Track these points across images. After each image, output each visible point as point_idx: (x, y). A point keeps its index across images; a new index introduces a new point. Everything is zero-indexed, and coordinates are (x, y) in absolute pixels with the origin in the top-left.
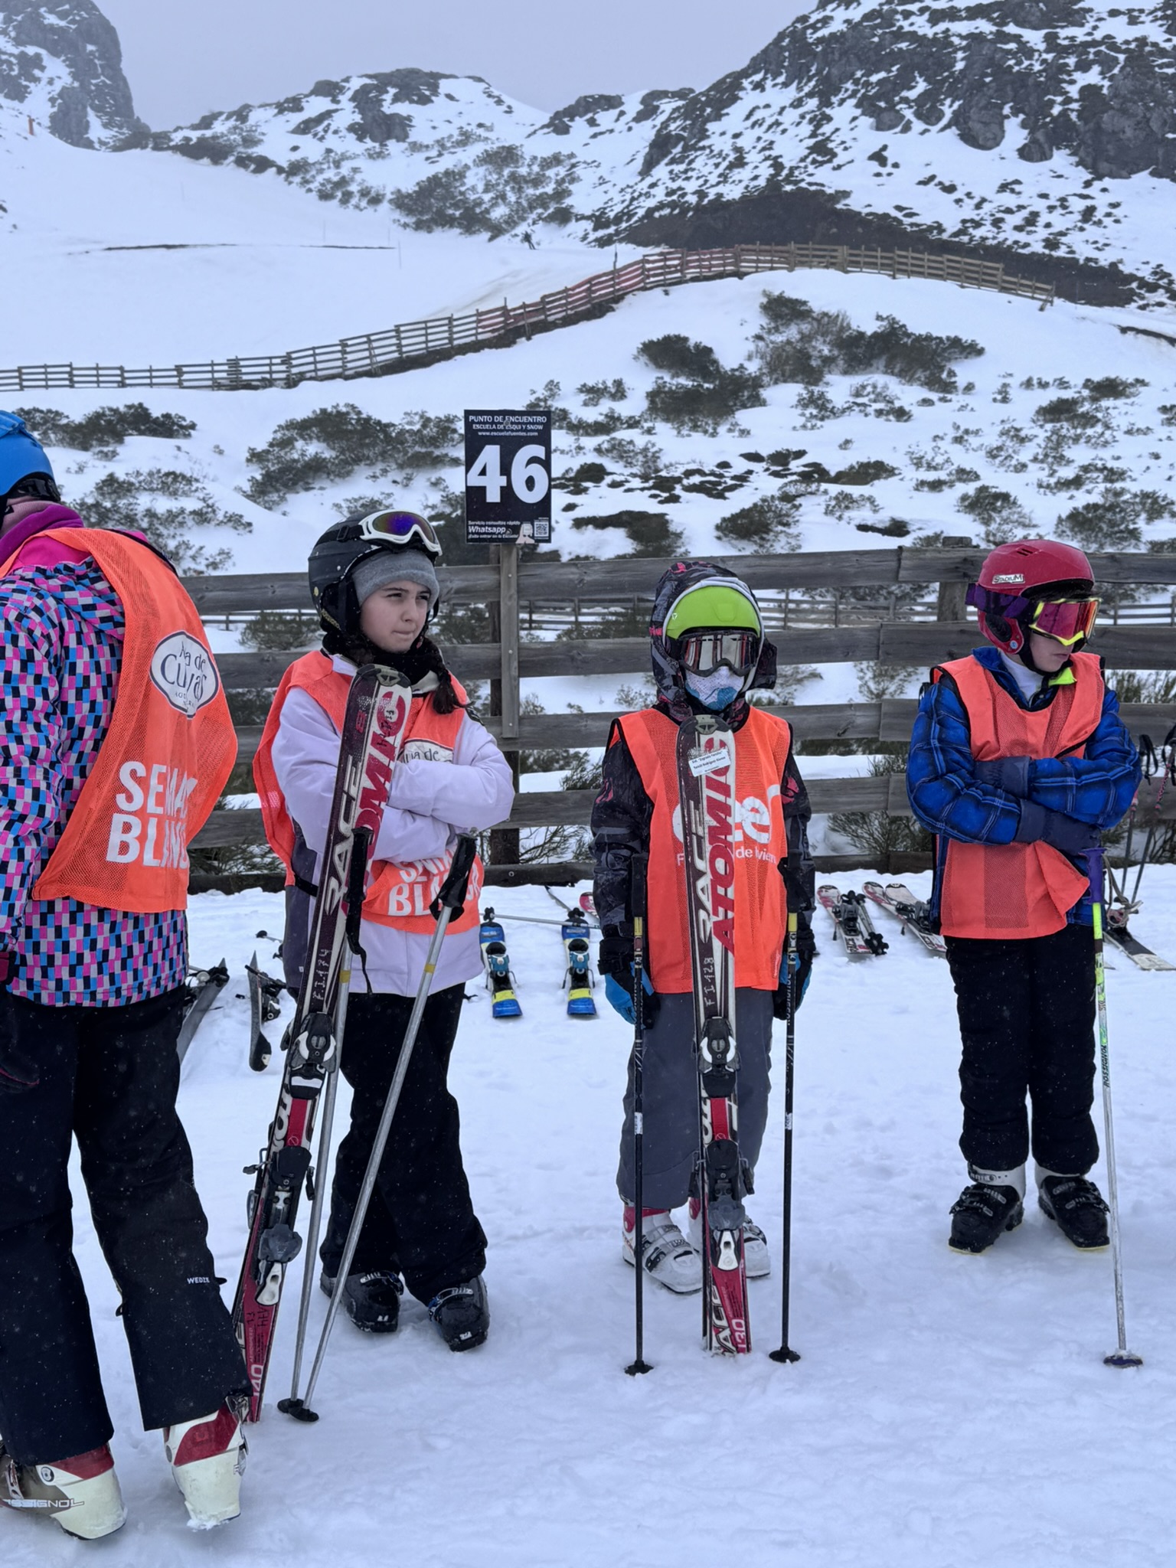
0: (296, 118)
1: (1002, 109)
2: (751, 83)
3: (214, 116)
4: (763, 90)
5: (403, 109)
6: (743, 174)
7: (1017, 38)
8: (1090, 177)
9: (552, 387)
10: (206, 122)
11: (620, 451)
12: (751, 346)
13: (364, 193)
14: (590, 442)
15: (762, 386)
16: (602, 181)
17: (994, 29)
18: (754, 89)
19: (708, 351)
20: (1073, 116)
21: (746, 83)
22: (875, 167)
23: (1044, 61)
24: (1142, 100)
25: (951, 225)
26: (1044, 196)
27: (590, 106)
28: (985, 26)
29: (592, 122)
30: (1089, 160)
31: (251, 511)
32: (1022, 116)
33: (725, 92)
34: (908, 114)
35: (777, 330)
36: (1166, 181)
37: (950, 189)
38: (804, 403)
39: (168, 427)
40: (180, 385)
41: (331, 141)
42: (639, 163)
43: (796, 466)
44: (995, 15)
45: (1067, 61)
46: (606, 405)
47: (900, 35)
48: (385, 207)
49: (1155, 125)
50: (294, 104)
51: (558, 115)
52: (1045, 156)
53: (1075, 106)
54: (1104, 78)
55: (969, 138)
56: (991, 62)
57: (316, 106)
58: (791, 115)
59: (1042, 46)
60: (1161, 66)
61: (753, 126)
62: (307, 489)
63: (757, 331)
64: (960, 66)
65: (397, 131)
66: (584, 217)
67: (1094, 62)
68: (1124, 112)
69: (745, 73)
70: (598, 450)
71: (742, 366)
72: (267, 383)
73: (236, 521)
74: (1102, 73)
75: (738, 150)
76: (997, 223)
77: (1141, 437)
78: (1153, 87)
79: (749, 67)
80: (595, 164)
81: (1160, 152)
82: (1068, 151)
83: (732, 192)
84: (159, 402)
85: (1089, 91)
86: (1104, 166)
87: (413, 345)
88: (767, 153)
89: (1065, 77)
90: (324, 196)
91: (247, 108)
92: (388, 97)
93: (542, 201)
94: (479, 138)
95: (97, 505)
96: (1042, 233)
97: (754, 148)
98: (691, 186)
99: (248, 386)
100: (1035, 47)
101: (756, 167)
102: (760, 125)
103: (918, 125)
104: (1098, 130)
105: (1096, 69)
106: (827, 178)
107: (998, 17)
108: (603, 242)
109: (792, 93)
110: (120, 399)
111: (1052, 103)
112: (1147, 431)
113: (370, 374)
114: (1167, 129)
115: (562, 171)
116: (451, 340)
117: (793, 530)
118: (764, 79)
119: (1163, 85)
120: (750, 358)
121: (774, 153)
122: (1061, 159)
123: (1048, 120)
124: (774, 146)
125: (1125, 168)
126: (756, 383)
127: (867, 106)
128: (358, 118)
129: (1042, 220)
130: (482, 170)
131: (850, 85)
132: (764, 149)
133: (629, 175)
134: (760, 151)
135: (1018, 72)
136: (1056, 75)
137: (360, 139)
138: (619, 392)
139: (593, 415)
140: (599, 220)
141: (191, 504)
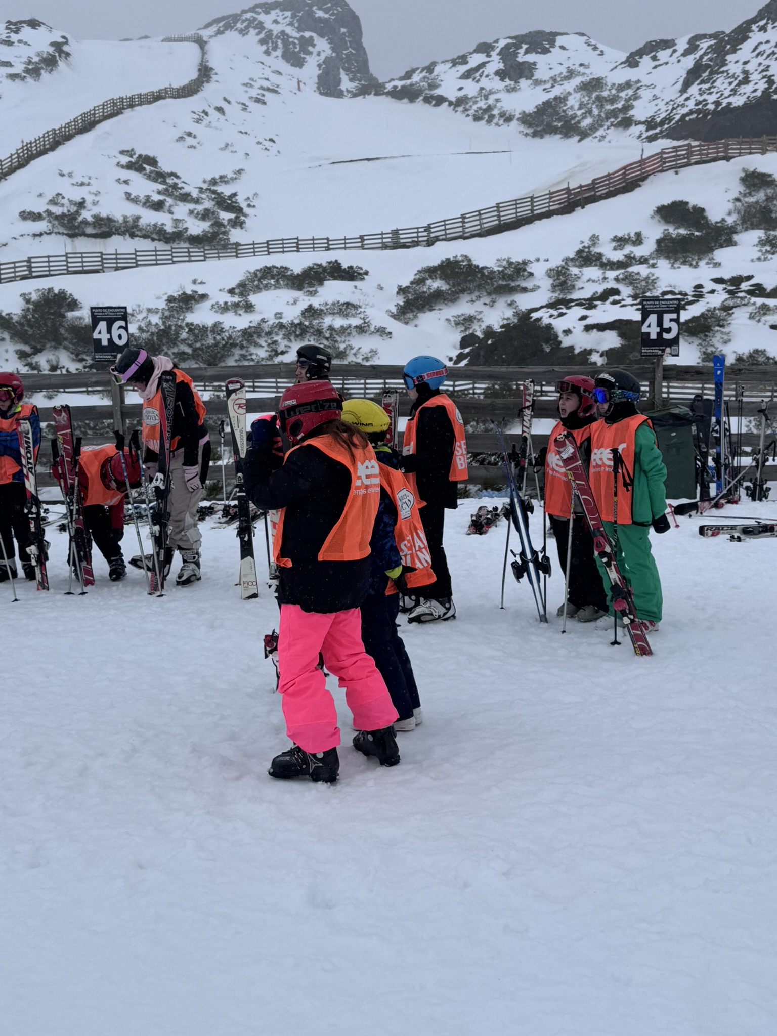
0: (463, 69)
2: (758, 27)
3: (413, 71)
4: (766, 31)
5: (531, 58)
6: (747, 89)
9: (594, 239)
10: (408, 75)
11: (630, 280)
12: (731, 206)
13: (502, 115)
14: (611, 274)
15: (736, 233)
16: (655, 97)
18: (760, 31)
19: (702, 210)
21: (754, 27)
27: (652, 48)
29: (654, 58)
31: (393, 326)
33: (741, 34)
35: (750, 194)
38: (762, 243)
39: (351, 274)
40: (362, 247)
41: (484, 82)
42: (679, 86)
43: (745, 286)
46: (628, 249)
48: (515, 123)
50: (463, 59)
51: (632, 55)
57: (476, 59)
61: (757, 56)
62: (431, 310)
63: (736, 195)
65: (526, 72)
66: (640, 123)
69: (754, 21)
70: (617, 279)
71: (723, 220)
72: (416, 244)
73: (382, 332)
75: (746, 73)
79: (756, 16)
80: (652, 86)
83: (738, 101)
84: (347, 259)
87: (508, 215)
88: (764, 74)
90: (477, 118)
91: (434, 64)
92: (522, 51)
93: (614, 113)
94: (579, 74)
95: (301, 324)
97: (756, 70)
98: (712, 98)
99: (404, 246)
101: (756, 83)
102: (762, 55)
108: (651, 139)
110: (323, 258)
113: (480, 235)
115: (630, 92)
116: (532, 211)
117: (726, 330)
118: (767, 24)
120: (730, 214)
121: (769, 73)
124: (770, 69)
126: (732, 230)
128: (501, 66)
130: (578, 95)
132: (763, 71)
133: (672, 93)
134: (760, 73)
137: (502, 80)
138: (638, 240)
139: (618, 256)
140: (650, 124)
141: (355, 322)
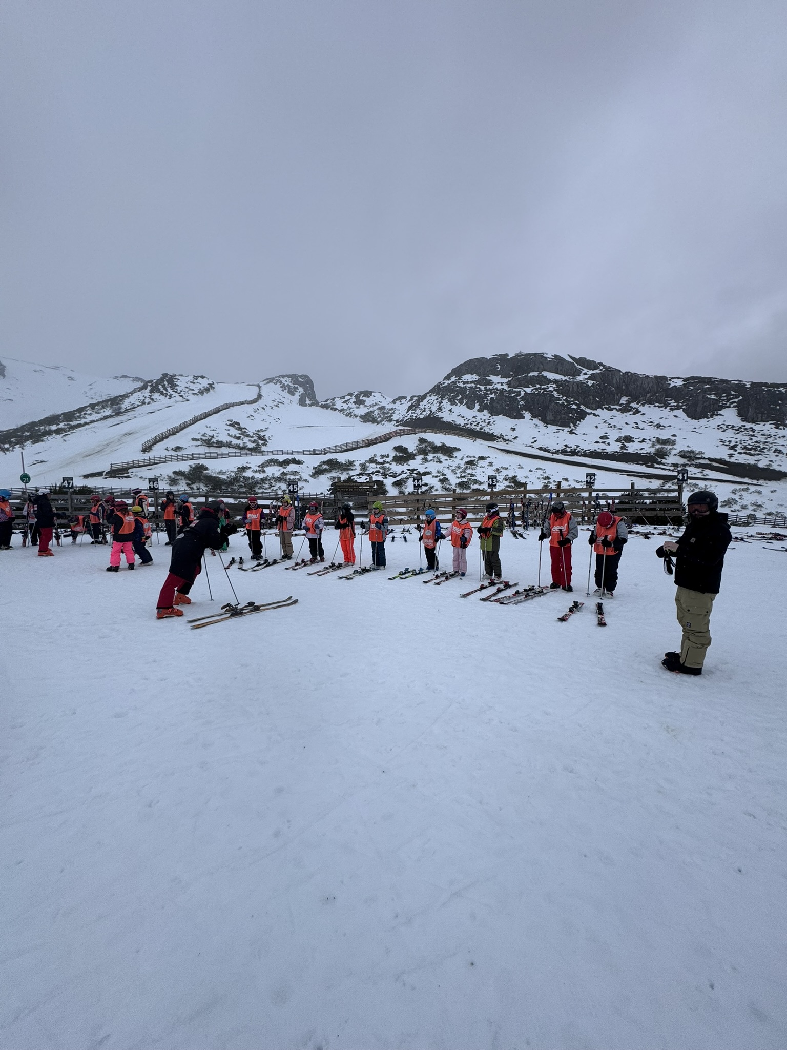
1: (475, 402)
4: (432, 396)
5: (364, 398)
8: (490, 415)
12: (415, 448)
13: (354, 415)
15: (415, 456)
16: (399, 413)
18: (430, 396)
22: (449, 412)
23: (484, 393)
27: (401, 398)
28: (473, 385)
30: (491, 412)
32: (479, 403)
33: (424, 397)
34: (457, 402)
37: (463, 417)
42: (407, 410)
51: (393, 401)
52: (482, 411)
53: (489, 401)
54: (495, 396)
55: (469, 407)
56: (473, 392)
58: (436, 401)
61: (429, 404)
63: (417, 445)
64: (468, 393)
65: (363, 403)
79: (429, 392)
80: (399, 410)
81: (504, 411)
83: (422, 417)
85: (492, 399)
86: (493, 413)
88: (430, 409)
89: (488, 395)
96: (480, 426)
98: (415, 415)
100: (482, 390)
101: (427, 412)
103: (459, 404)
104: (493, 406)
105: (494, 394)
106: (440, 414)
107: (476, 383)
108: (397, 426)
109: (436, 397)
111: (484, 401)
114: (506, 406)
118: (432, 394)
122: (486, 411)
127: (450, 400)
129: (480, 424)
131: (447, 396)
133: (404, 413)
140: (397, 421)
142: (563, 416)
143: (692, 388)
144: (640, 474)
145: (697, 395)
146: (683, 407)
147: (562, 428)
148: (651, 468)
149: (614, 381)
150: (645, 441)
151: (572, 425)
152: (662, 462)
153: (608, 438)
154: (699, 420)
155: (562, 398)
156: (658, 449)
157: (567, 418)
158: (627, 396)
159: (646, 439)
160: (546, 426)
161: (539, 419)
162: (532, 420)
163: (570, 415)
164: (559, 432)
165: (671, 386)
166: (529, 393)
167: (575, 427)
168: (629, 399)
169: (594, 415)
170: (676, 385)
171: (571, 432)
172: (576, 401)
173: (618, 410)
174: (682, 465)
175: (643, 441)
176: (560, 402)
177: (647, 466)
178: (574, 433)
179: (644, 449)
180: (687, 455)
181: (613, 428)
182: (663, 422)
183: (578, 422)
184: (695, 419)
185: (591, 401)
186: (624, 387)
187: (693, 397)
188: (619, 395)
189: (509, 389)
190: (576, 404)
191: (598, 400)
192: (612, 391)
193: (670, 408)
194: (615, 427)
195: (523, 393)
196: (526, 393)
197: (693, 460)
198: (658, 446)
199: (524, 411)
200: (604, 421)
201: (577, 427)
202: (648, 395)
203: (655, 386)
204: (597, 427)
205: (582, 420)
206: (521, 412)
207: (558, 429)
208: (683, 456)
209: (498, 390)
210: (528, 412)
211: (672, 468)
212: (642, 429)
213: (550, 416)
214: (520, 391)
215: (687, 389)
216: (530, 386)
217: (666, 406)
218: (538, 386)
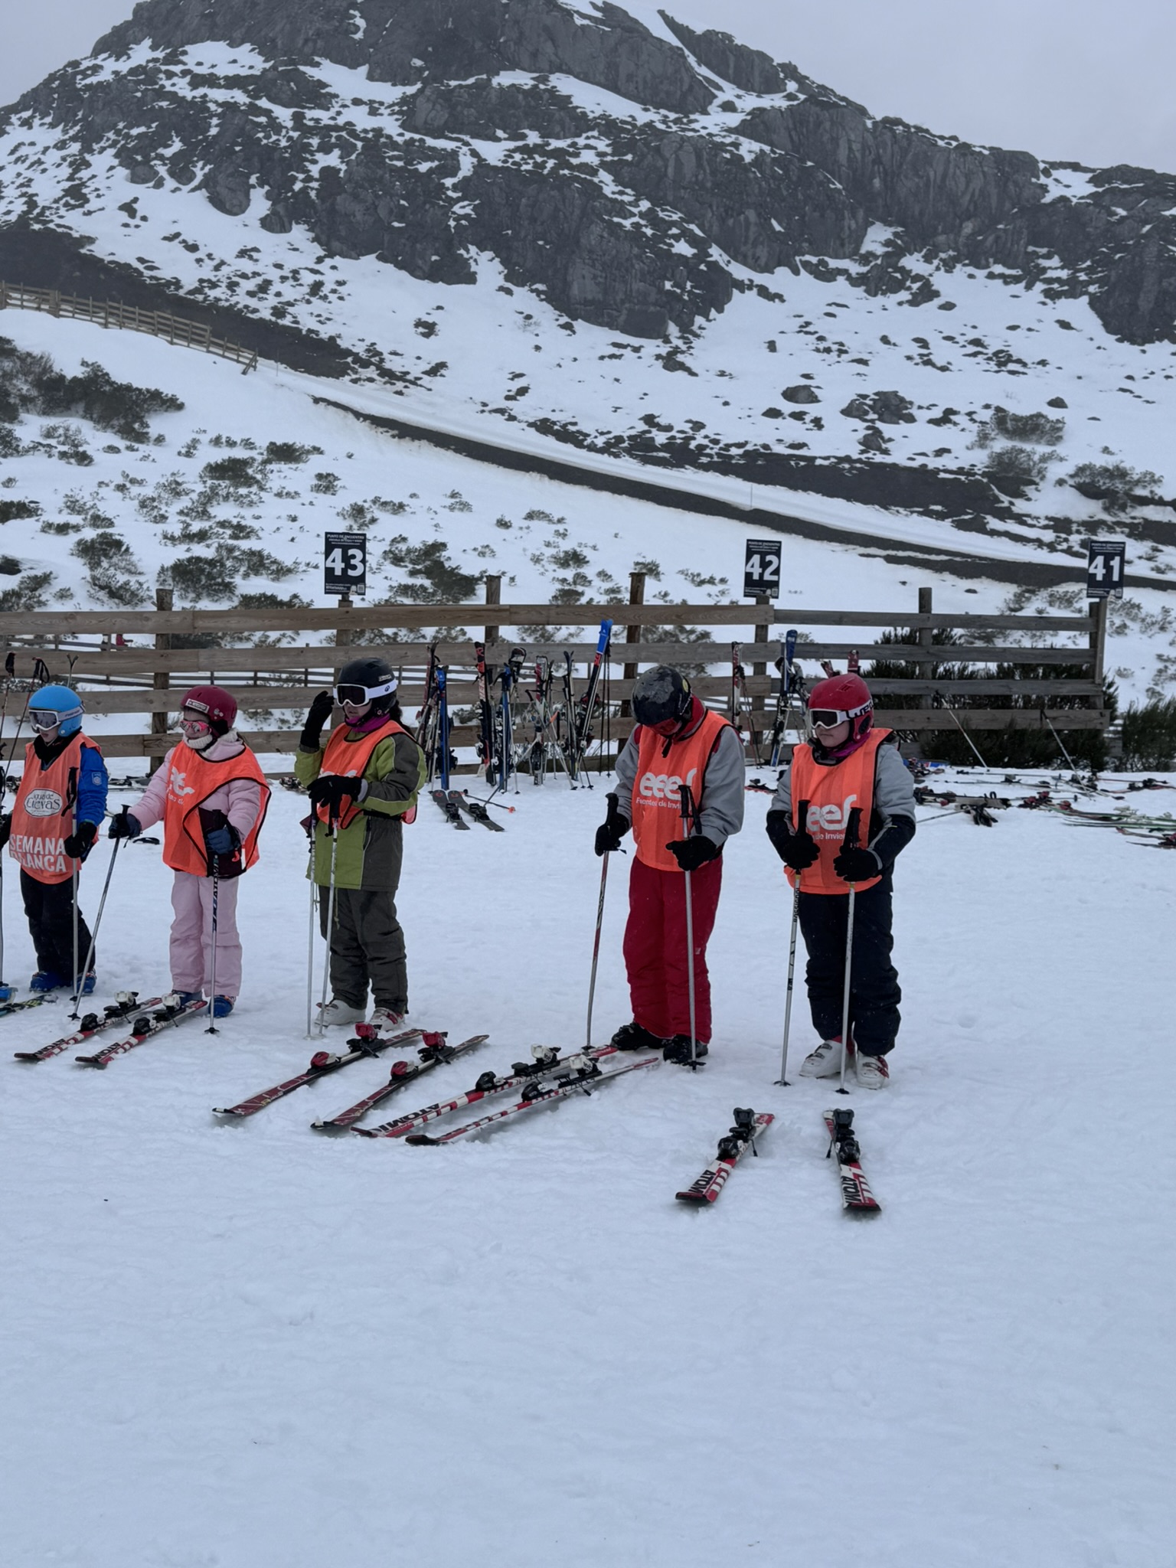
1: (249, 178)
2: (17, 120)
4: (30, 127)
7: (268, 113)
8: (322, 253)
17: (248, 100)
18: (22, 125)
20: (313, 194)
22: (124, 217)
23: (290, 139)
24: (372, 187)
25: (189, 282)
26: (279, 266)
28: (240, 97)
30: (324, 238)
32: (267, 188)
34: (162, 171)
36: (390, 267)
37: (193, 248)
44: (251, 88)
45: (310, 141)
47: (161, 94)
49: (382, 213)
52: (284, 229)
53: (315, 185)
54: (342, 162)
55: (218, 202)
56: (241, 132)
58: (54, 156)
59: (290, 124)
60: (392, 158)
61: (16, 161)
64: (214, 131)
67: (335, 146)
68: (356, 197)
74: (341, 157)
76: (232, 286)
77: (289, 500)
78: (382, 177)
79: (17, 104)
81: (386, 238)
82: (306, 227)
85: (328, 172)
86: (336, 245)
88: (24, 190)
89: (308, 156)
96: (272, 301)
97: (13, 183)
100: (284, 124)
101: (11, 202)
102: (23, 162)
103: (170, 183)
104: (332, 211)
105: (337, 152)
106: (75, 222)
107: (253, 90)
109: (57, 134)
111: (294, 179)
112: (292, 495)
114: (393, 218)
118: (32, 117)
119: (391, 176)
121: (30, 191)
122: (299, 233)
123: (289, 194)
124: (32, 184)
125: (355, 251)
127: (125, 157)
129: (273, 289)
131: (111, 135)
134: (18, 187)
135: (266, 145)
136: (299, 153)
142: (638, 286)
143: (1122, 212)
144: (933, 557)
145: (1137, 243)
146: (1092, 289)
147: (636, 341)
148: (974, 534)
149: (842, 155)
150: (953, 418)
151: (673, 330)
152: (1015, 509)
153: (814, 399)
154: (1147, 347)
155: (635, 204)
156: (1000, 455)
157: (653, 297)
158: (890, 225)
159: (955, 413)
160: (567, 327)
161: (538, 293)
162: (509, 292)
163: (668, 285)
164: (619, 357)
165: (1048, 199)
166: (495, 168)
167: (687, 342)
168: (896, 234)
169: (763, 292)
170: (1068, 193)
171: (671, 362)
172: (692, 227)
173: (855, 281)
174: (1084, 524)
175: (947, 418)
176: (627, 223)
177: (961, 526)
178: (682, 367)
179: (948, 451)
180: (1103, 483)
181: (834, 354)
182: (1020, 346)
183: (699, 320)
184: (1133, 342)
185: (753, 229)
186: (877, 182)
187: (1125, 248)
188: (861, 213)
189: (408, 135)
190: (693, 240)
191: (778, 228)
192: (831, 195)
193: (1045, 286)
194: (841, 352)
195: (467, 165)
196: (481, 165)
197: (1123, 508)
198: (1001, 444)
199: (473, 249)
200: (801, 321)
201: (696, 342)
202: (968, 228)
203: (993, 191)
204: (772, 346)
205: (713, 313)
206: (462, 251)
207: (615, 345)
208: (1088, 490)
209: (357, 137)
210: (490, 254)
211: (1049, 536)
212: (944, 369)
213: (583, 283)
214: (454, 154)
215: (1103, 215)
216: (500, 133)
217: (1031, 275)
218: (533, 138)
